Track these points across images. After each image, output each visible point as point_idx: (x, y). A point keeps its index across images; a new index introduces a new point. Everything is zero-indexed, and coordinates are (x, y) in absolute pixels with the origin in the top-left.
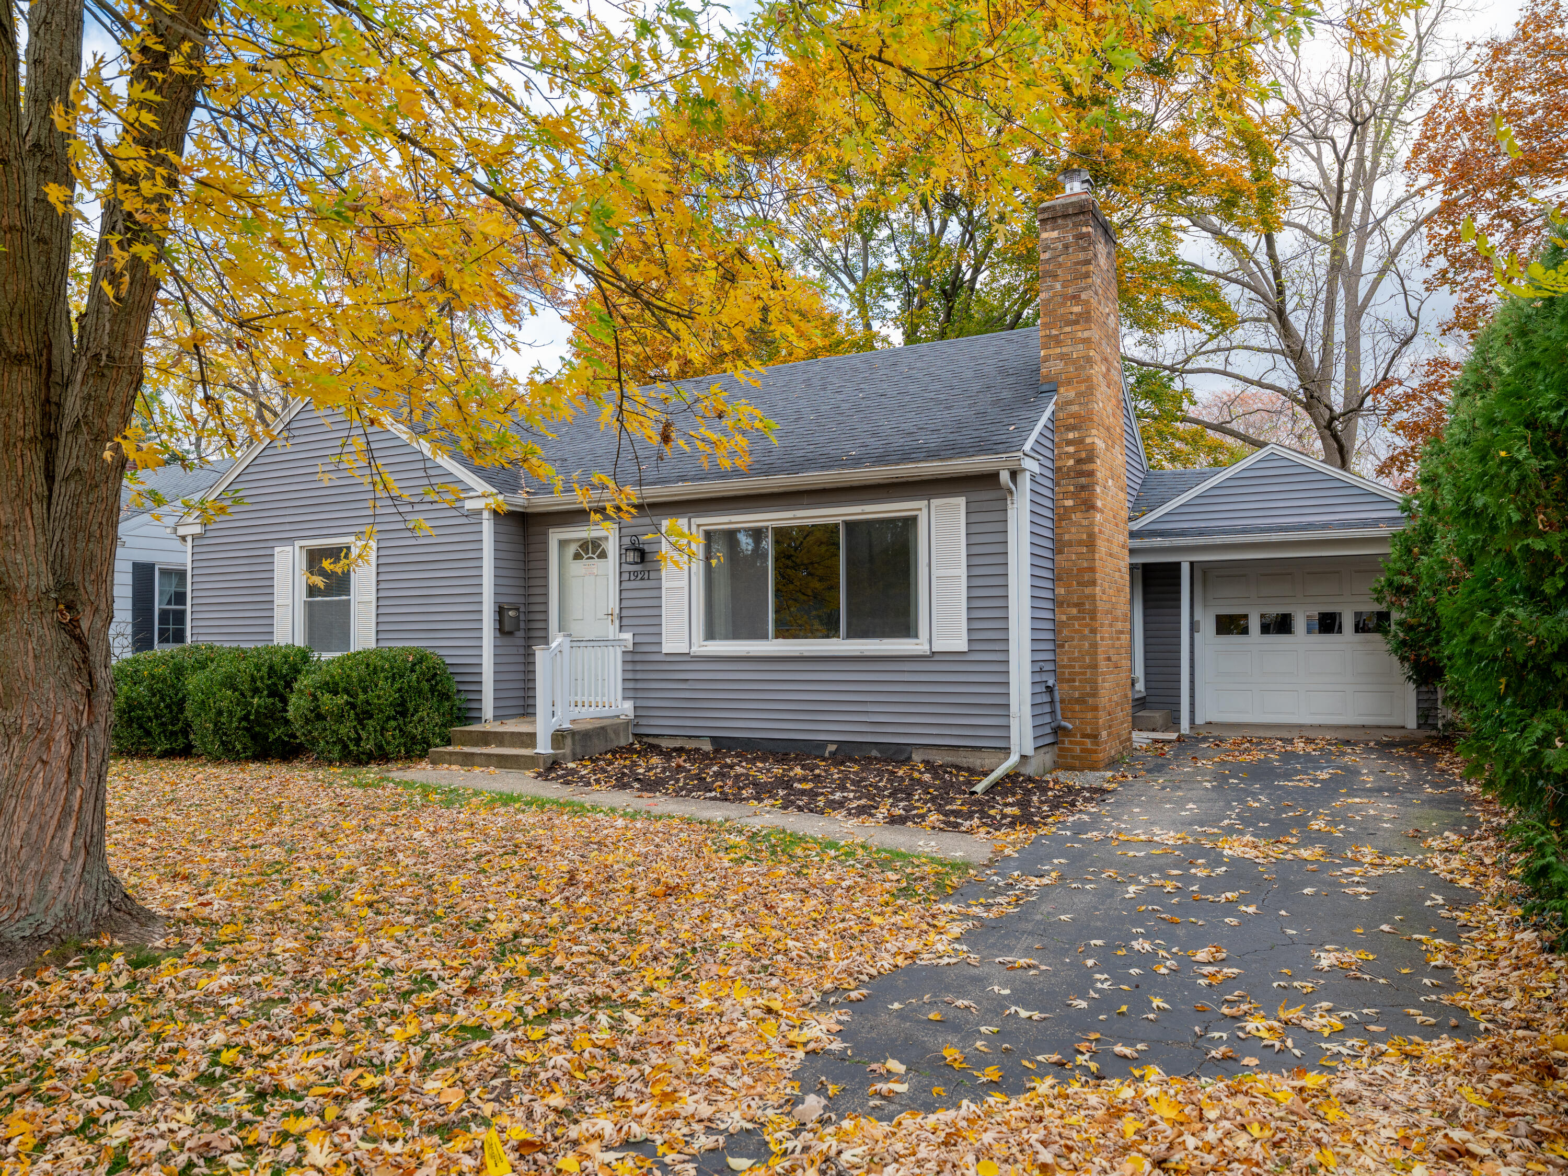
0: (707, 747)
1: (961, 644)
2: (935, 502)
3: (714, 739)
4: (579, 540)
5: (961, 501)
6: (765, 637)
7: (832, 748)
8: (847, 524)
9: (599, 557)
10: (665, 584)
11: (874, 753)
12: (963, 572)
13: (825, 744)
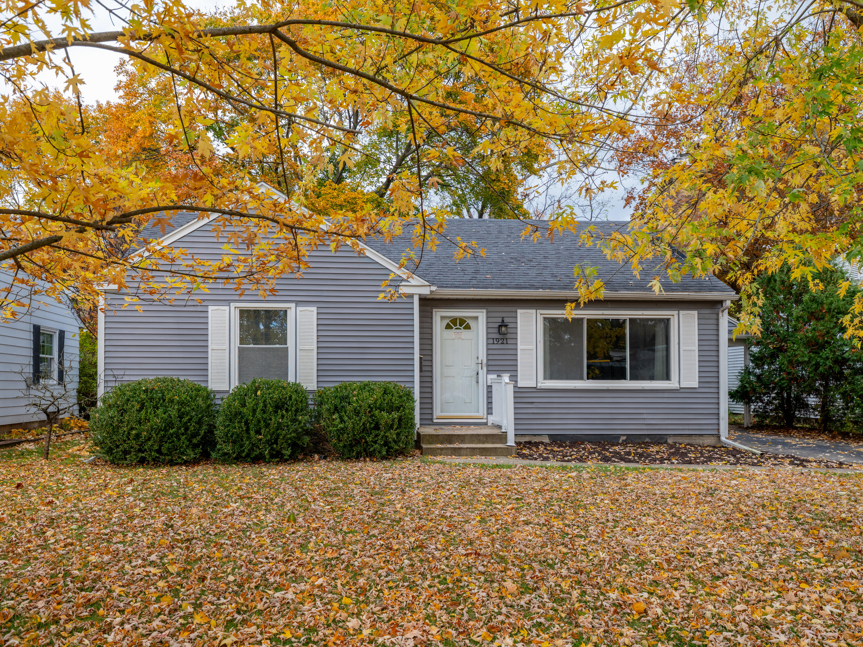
0: (547, 440)
1: (695, 384)
2: (682, 312)
3: (550, 436)
4: (449, 317)
5: (695, 313)
6: (582, 378)
7: (624, 438)
8: (630, 320)
9: (465, 328)
10: (520, 347)
11: (647, 440)
12: (696, 348)
13: (618, 436)
